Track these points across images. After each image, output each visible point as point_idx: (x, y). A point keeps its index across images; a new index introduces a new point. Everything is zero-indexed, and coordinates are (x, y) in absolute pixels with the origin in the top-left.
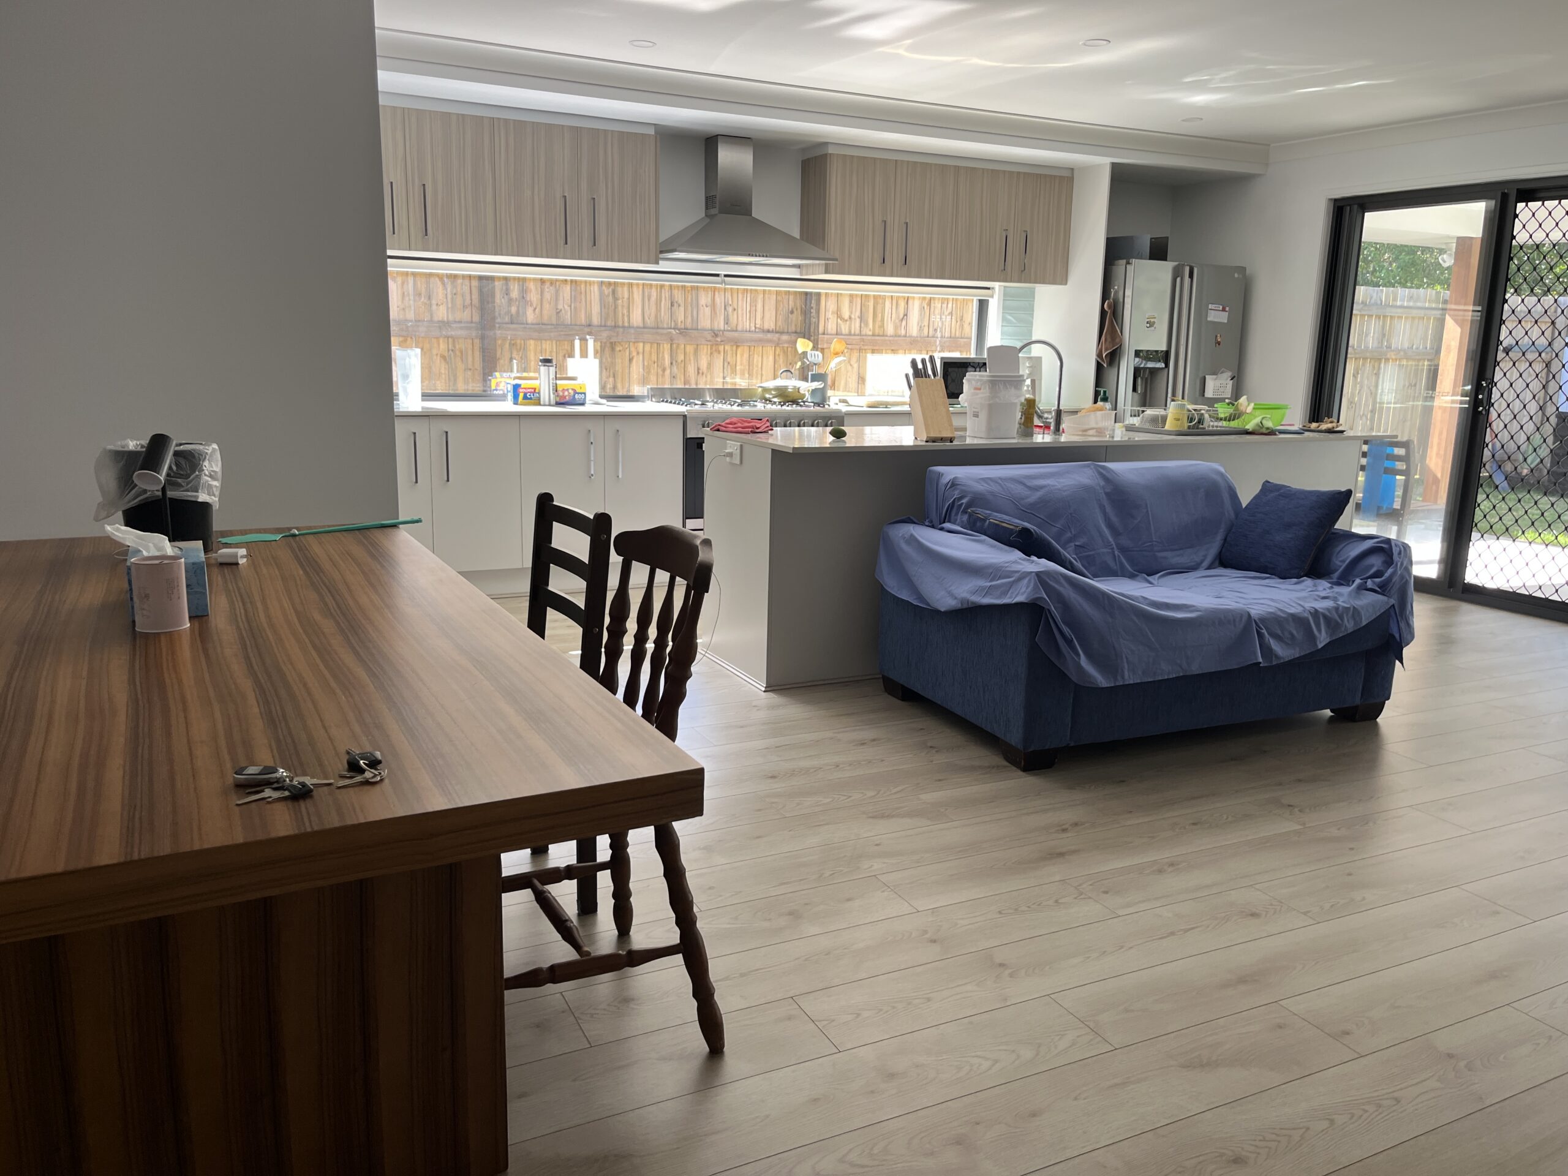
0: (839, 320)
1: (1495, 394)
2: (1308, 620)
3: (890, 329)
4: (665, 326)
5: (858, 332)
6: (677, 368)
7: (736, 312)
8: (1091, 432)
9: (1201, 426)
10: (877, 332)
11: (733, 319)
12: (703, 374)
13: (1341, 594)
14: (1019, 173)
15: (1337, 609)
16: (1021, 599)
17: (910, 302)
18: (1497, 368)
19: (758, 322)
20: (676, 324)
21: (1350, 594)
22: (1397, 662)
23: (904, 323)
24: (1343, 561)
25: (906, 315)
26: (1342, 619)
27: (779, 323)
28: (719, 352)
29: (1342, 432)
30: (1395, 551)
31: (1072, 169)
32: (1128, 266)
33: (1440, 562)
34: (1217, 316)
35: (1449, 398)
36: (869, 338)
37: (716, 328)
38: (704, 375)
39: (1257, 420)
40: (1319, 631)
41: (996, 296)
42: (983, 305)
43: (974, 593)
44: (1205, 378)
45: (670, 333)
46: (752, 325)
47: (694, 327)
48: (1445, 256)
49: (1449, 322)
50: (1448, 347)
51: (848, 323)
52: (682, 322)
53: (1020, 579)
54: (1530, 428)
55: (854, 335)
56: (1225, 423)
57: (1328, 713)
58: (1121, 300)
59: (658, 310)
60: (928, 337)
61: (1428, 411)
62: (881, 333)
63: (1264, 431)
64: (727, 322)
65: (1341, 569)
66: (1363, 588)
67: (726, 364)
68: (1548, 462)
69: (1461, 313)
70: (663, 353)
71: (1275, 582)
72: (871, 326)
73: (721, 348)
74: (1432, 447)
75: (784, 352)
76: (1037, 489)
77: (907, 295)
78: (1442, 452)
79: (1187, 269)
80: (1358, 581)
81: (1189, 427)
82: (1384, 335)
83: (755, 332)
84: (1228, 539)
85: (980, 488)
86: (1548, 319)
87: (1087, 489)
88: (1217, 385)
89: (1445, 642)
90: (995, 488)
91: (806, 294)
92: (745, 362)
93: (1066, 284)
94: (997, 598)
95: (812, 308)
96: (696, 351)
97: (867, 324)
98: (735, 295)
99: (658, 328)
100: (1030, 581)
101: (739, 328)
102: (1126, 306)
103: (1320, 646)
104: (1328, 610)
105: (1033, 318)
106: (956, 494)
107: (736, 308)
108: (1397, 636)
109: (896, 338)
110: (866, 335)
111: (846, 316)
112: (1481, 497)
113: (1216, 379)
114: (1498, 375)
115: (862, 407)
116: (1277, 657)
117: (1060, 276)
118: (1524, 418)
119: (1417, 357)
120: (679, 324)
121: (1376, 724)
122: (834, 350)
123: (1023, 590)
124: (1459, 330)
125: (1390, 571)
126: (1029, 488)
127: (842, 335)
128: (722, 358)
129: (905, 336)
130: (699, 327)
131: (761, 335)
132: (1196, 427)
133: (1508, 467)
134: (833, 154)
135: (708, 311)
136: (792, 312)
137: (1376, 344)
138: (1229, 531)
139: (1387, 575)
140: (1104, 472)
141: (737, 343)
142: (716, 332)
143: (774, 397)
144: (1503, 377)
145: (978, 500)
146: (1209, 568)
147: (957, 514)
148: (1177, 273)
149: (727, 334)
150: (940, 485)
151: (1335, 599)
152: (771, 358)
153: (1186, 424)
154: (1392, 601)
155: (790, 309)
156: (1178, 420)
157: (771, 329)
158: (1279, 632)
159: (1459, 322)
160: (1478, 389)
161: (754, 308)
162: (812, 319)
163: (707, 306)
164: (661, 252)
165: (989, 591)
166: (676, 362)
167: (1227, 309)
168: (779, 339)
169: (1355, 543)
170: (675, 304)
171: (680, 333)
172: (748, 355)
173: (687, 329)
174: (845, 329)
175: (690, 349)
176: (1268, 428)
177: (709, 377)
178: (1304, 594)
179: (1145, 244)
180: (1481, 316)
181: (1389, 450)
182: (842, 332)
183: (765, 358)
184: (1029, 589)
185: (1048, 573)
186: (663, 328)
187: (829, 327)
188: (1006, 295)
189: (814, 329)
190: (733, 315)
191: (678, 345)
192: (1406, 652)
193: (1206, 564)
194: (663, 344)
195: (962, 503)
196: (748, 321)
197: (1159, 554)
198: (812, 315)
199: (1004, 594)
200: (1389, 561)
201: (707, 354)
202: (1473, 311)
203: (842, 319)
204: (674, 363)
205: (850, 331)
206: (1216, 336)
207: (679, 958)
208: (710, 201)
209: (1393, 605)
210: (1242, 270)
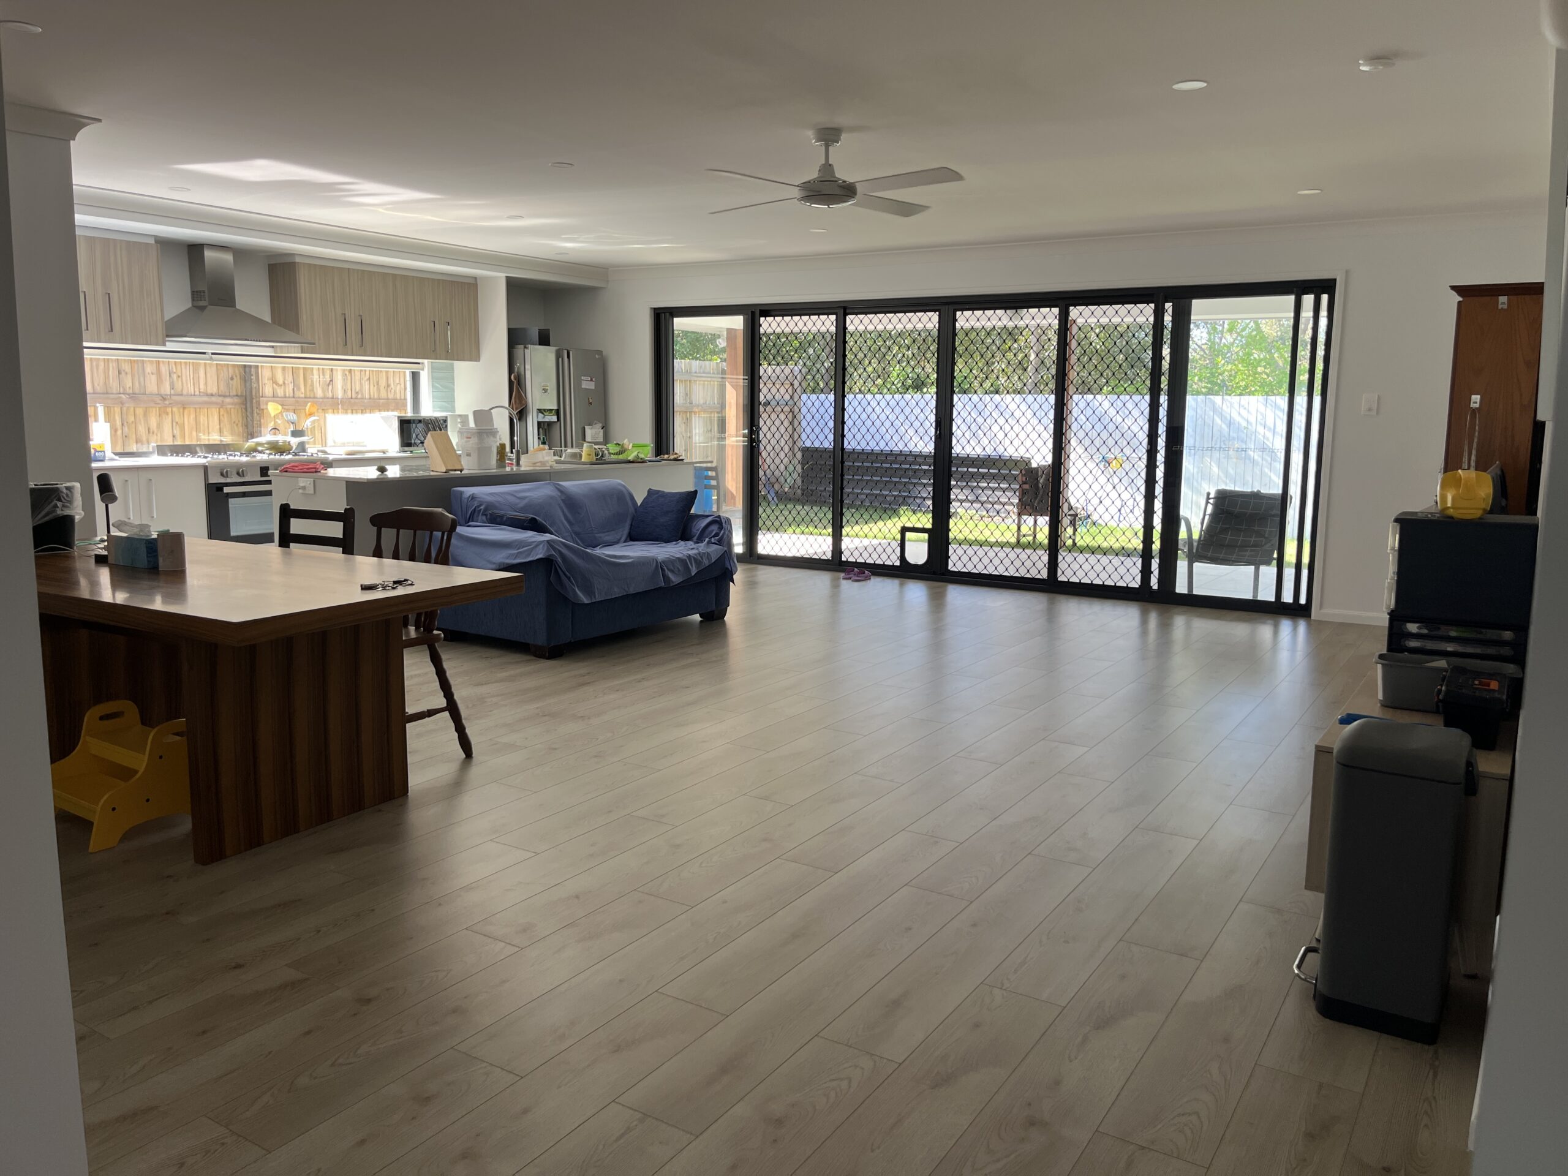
0: (274, 385)
1: (761, 435)
2: (686, 560)
3: (319, 393)
4: (115, 391)
5: (291, 395)
6: (129, 428)
7: (180, 379)
8: (538, 464)
9: (603, 459)
10: (308, 396)
11: (178, 386)
12: (153, 433)
13: (700, 547)
14: (439, 280)
15: (699, 554)
16: (540, 556)
17: (334, 372)
18: (760, 419)
19: (202, 387)
20: (124, 389)
21: (704, 546)
22: (731, 583)
23: (330, 387)
24: (698, 530)
25: (331, 381)
26: (702, 559)
27: (222, 388)
28: (167, 414)
29: (683, 460)
30: (723, 522)
31: (476, 278)
32: (526, 350)
33: (743, 544)
34: (588, 385)
35: (734, 439)
36: (302, 400)
37: (162, 392)
38: (155, 434)
39: (635, 454)
40: (692, 566)
41: (426, 369)
42: (415, 377)
43: (507, 558)
44: (584, 428)
45: (120, 397)
46: (197, 390)
47: (142, 392)
48: (720, 340)
49: (728, 387)
50: (730, 403)
51: (283, 387)
52: (130, 388)
53: (536, 546)
54: (786, 461)
55: (289, 397)
56: (616, 457)
57: (697, 617)
58: (523, 373)
59: (107, 377)
60: (352, 398)
61: (722, 449)
62: (312, 396)
63: (640, 460)
64: (172, 388)
65: (697, 535)
66: (709, 542)
67: (174, 424)
68: (799, 482)
69: (735, 380)
70: (114, 415)
71: (664, 545)
72: (303, 390)
73: (169, 410)
74: (728, 473)
75: (228, 412)
76: (524, 498)
77: (331, 367)
78: (735, 477)
79: (566, 352)
80: (707, 539)
81: (597, 459)
82: (687, 394)
83: (200, 395)
84: (633, 524)
85: (489, 499)
86: (788, 382)
87: (552, 497)
88: (593, 433)
89: (751, 585)
90: (499, 499)
91: (245, 366)
92: (192, 422)
93: (479, 361)
94: (523, 559)
95: (252, 375)
96: (145, 414)
97: (299, 389)
98: (179, 367)
99: (107, 393)
100: (544, 546)
101: (185, 392)
102: (527, 376)
103: (693, 575)
104: (695, 554)
105: (454, 385)
106: (476, 504)
107: (180, 375)
108: (730, 568)
109: (325, 400)
110: (299, 398)
111: (281, 382)
112: (761, 510)
113: (592, 428)
114: (761, 423)
115: (341, 455)
116: (673, 582)
117: (472, 353)
118: (782, 455)
119: (710, 410)
120: (128, 390)
121: (724, 621)
122: (309, 411)
123: (541, 551)
124: (735, 392)
125: (722, 532)
126: (519, 498)
127: (278, 397)
128: (170, 418)
129: (333, 398)
130: (147, 393)
131: (206, 399)
132: (600, 459)
133: (777, 487)
134: (301, 263)
135: (154, 378)
136: (232, 379)
137: (682, 402)
138: (633, 519)
139: (720, 535)
140: (559, 487)
141: (184, 406)
142: (164, 396)
143: (267, 450)
144: (765, 422)
145: (490, 506)
146: (625, 542)
147: (478, 516)
148: (559, 355)
149: (174, 398)
150: (463, 499)
151: (697, 549)
152: (216, 418)
153: (595, 458)
154: (725, 549)
155: (230, 376)
156: (590, 455)
157: (214, 393)
158: (673, 568)
159: (735, 387)
160: (751, 432)
161: (197, 375)
162: (253, 384)
163: (152, 374)
164: (168, 336)
165: (517, 556)
166: (127, 423)
167: (594, 379)
168: (223, 401)
169: (702, 520)
170: (123, 373)
171: (130, 398)
172: (194, 416)
173: (135, 394)
174: (280, 392)
175: (140, 411)
176: (641, 459)
177: (159, 435)
178: (682, 548)
179: (534, 334)
180: (748, 383)
181: (706, 473)
182: (278, 395)
183: (210, 419)
184: (544, 551)
185: (553, 541)
186: (112, 394)
187: (267, 391)
188: (433, 369)
189: (256, 394)
190: (178, 380)
191: (128, 408)
192: (735, 577)
193: (623, 539)
194: (114, 407)
195: (481, 509)
196: (192, 386)
197: (597, 535)
198: (252, 381)
199: (529, 555)
200: (721, 528)
201: (156, 415)
202: (744, 379)
203: (277, 384)
204: (125, 423)
205: (285, 395)
206: (589, 399)
207: (447, 714)
208: (196, 295)
209: (726, 551)
210: (600, 352)
